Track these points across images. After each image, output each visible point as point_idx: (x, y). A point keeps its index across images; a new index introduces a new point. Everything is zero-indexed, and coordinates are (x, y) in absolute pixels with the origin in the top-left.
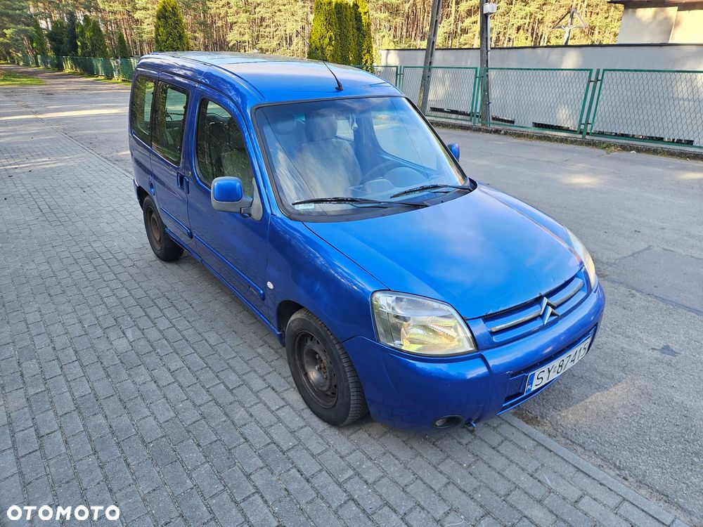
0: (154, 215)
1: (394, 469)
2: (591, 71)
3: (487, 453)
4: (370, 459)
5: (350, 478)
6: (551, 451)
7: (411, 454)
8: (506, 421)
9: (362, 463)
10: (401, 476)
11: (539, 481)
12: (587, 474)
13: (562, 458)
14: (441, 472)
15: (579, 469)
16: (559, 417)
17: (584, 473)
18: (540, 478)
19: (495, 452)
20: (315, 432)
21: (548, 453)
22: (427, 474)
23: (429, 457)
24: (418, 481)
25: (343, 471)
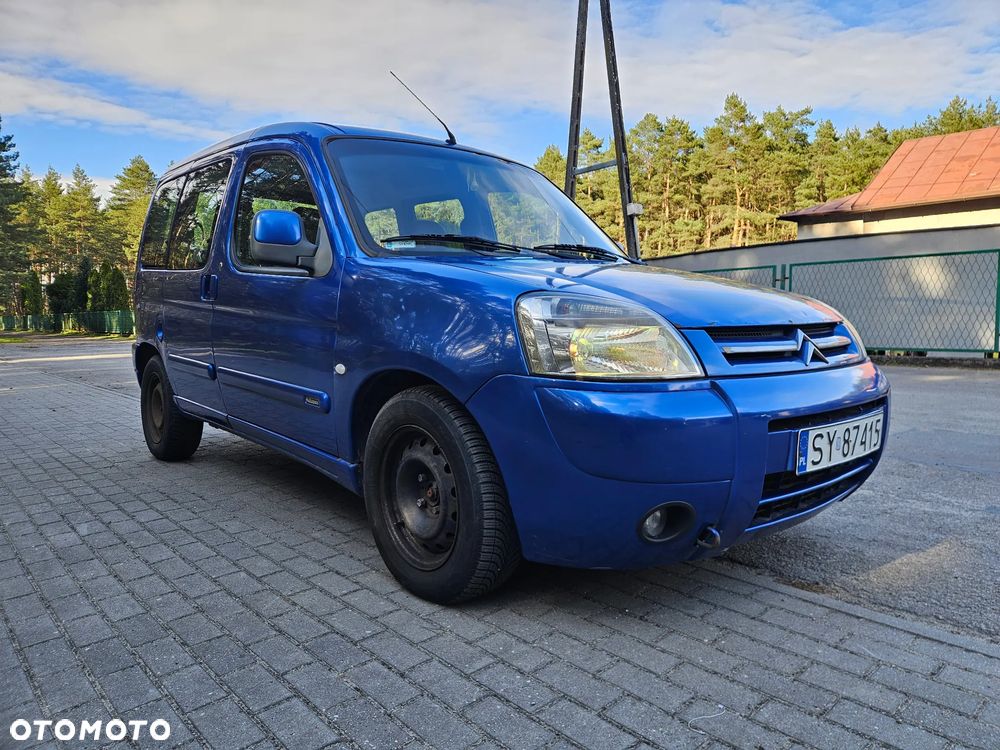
0: (159, 387)
1: (573, 652)
2: (774, 267)
3: (743, 624)
4: (525, 642)
5: (487, 667)
6: (858, 618)
7: (600, 632)
8: (765, 588)
9: (507, 648)
10: (587, 660)
11: (852, 653)
12: (936, 640)
13: (882, 624)
14: (663, 651)
15: (918, 636)
16: (855, 582)
17: (930, 639)
18: (854, 649)
19: (757, 623)
20: (416, 617)
21: (856, 621)
22: (639, 655)
23: (636, 635)
24: (622, 664)
25: (471, 660)
